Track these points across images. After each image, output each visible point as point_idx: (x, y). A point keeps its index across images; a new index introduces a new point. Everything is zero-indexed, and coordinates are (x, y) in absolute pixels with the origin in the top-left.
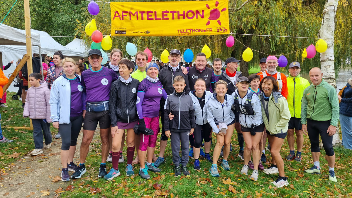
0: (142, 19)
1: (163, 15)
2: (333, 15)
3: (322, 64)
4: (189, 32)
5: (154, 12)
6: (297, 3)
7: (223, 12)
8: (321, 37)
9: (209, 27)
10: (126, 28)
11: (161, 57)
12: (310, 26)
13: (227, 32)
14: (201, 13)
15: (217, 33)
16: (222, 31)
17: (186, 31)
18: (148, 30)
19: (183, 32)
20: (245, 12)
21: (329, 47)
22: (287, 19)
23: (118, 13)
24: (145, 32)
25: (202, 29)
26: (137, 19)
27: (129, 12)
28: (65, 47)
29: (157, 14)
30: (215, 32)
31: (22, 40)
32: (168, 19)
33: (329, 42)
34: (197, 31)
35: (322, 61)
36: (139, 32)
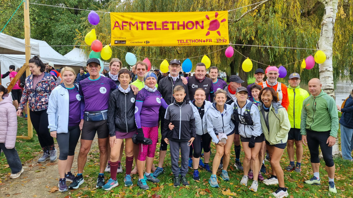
0: (142, 29)
1: (163, 26)
2: (331, 26)
3: (321, 75)
4: (188, 42)
5: (154, 22)
6: (296, 15)
7: (222, 23)
8: (320, 48)
9: (208, 37)
10: (125, 38)
11: (160, 67)
12: (309, 37)
13: (226, 43)
14: (201, 24)
15: (216, 43)
16: (222, 42)
17: (186, 42)
18: (148, 40)
19: (183, 42)
20: (244, 23)
21: (328, 58)
22: (286, 31)
23: (118, 23)
24: (145, 42)
25: (202, 40)
26: (137, 29)
27: (129, 22)
28: (64, 57)
29: (157, 24)
30: (215, 42)
31: (21, 49)
32: (168, 29)
33: (327, 54)
34: (197, 41)
35: (320, 72)
36: (139, 42)
